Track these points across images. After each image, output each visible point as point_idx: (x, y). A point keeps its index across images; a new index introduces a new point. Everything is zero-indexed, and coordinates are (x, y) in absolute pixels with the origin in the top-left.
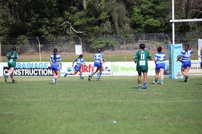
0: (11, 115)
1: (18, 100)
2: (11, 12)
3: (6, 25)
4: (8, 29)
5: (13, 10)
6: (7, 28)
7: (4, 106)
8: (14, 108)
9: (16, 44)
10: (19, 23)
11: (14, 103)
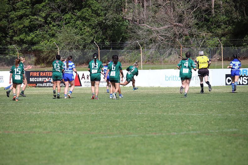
0: (234, 133)
1: (243, 115)
2: (235, 6)
3: (229, 22)
4: (232, 28)
5: (238, 4)
6: (230, 26)
7: (226, 123)
8: (238, 125)
9: (242, 45)
10: (245, 19)
11: (238, 119)
